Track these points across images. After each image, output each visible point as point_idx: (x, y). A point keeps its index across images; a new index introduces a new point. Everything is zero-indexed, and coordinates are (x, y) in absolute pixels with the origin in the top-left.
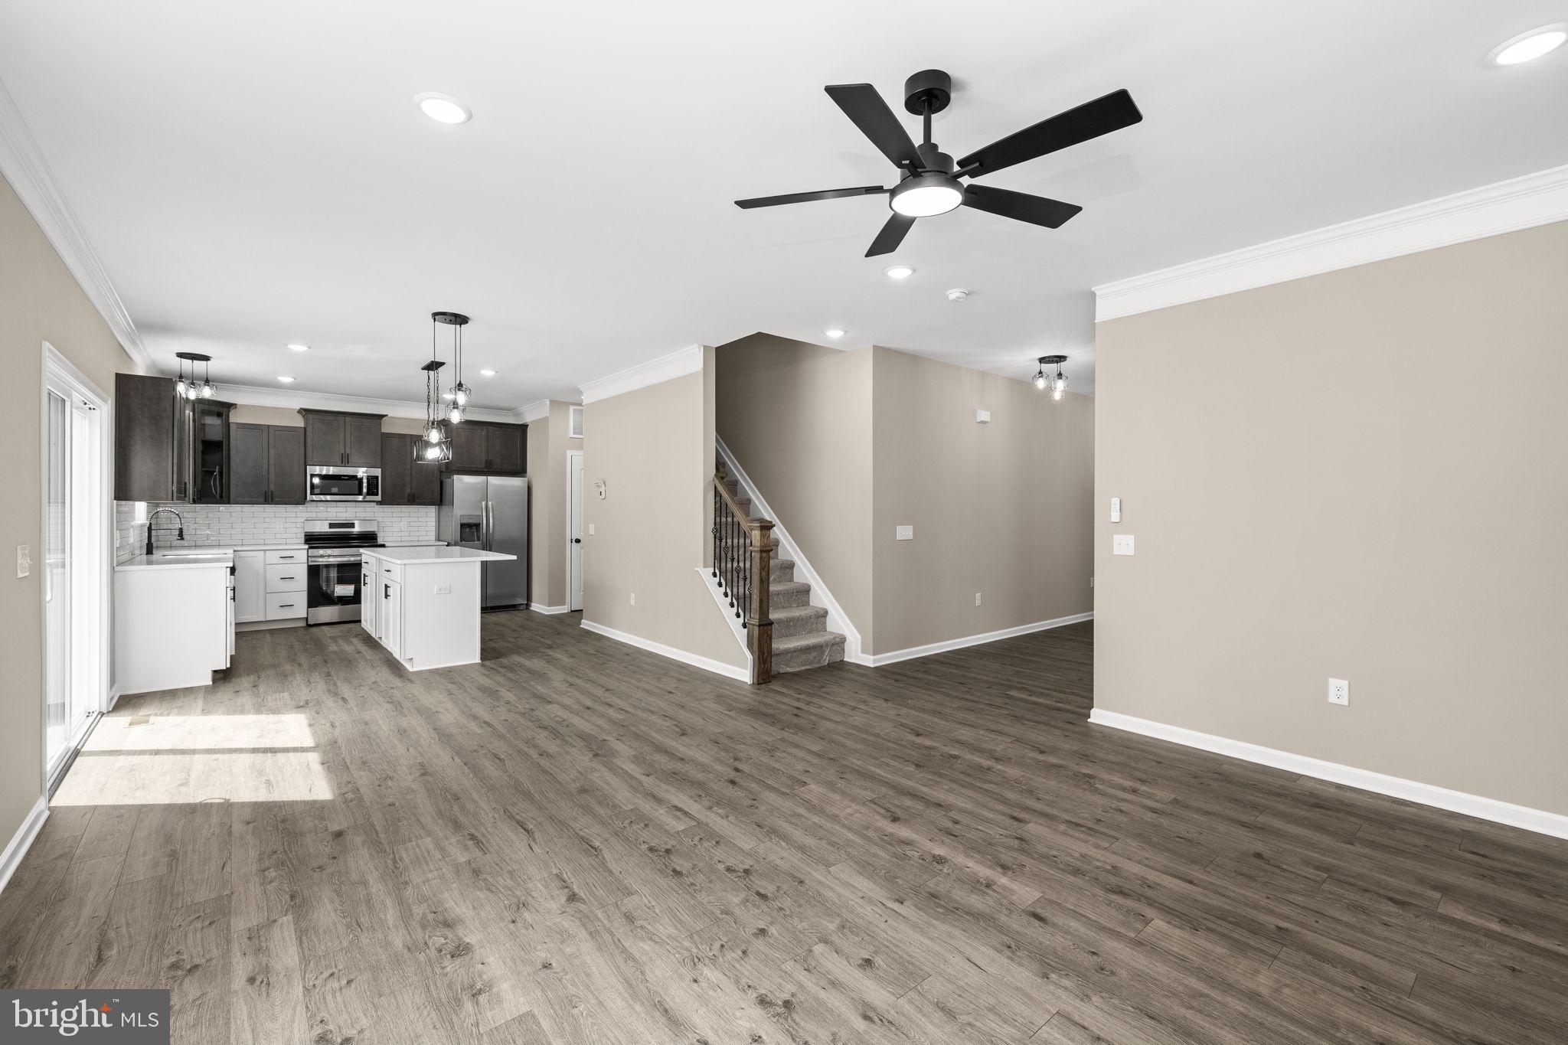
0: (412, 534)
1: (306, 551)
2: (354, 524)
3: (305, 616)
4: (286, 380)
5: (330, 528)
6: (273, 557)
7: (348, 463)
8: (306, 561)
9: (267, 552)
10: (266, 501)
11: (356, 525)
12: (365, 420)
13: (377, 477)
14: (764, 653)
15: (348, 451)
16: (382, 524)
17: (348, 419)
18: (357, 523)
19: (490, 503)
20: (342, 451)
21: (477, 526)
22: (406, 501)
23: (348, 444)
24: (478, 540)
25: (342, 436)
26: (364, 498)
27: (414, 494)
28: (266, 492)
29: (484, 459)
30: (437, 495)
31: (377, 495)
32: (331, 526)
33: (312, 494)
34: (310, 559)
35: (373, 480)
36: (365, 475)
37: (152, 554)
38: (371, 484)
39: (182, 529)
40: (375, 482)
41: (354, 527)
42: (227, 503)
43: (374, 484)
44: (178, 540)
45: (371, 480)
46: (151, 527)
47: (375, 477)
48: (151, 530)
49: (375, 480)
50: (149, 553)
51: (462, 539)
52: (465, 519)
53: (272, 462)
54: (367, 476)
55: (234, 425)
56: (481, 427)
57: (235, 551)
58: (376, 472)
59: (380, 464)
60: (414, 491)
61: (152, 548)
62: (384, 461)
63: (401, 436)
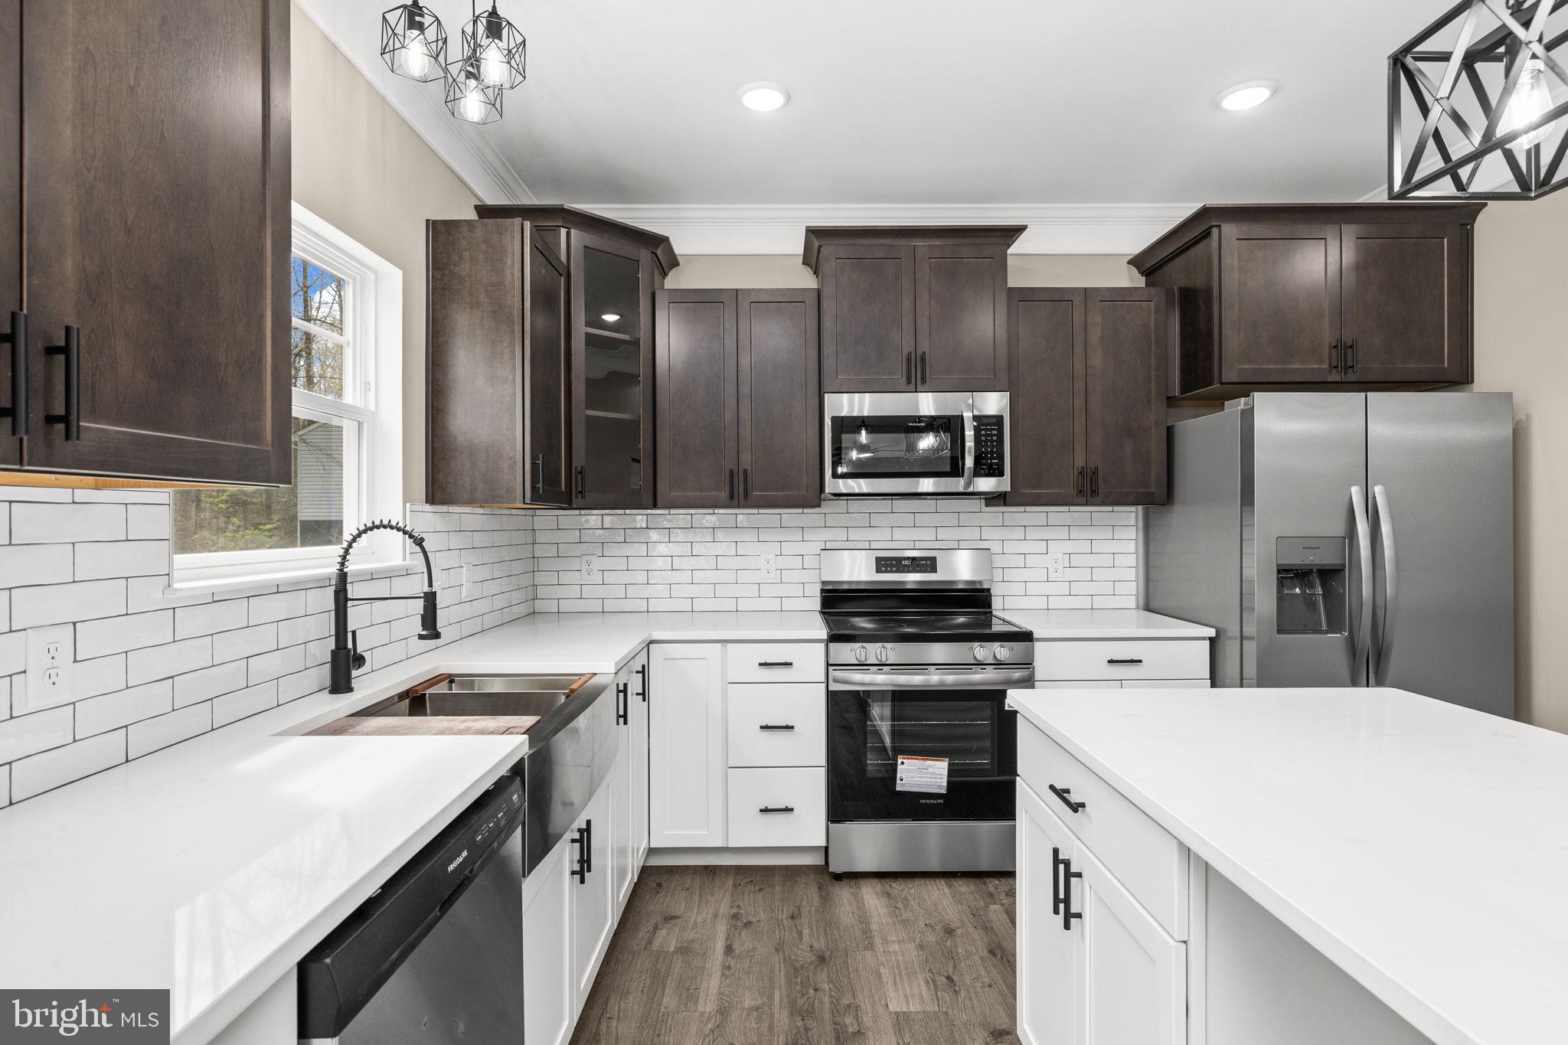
0: (1076, 588)
1: (823, 645)
2: (935, 560)
3: (823, 843)
5: (877, 571)
6: (745, 661)
7: (923, 380)
8: (823, 678)
9: (729, 646)
10: (732, 497)
11: (938, 566)
12: (964, 251)
13: (1000, 418)
15: (924, 346)
16: (999, 561)
17: (923, 250)
18: (940, 558)
19: (1378, 490)
20: (908, 346)
22: (1070, 491)
23: (923, 324)
24: (1334, 626)
25: (907, 304)
26: (969, 484)
27: (1095, 472)
28: (731, 471)
29: (1327, 337)
30: (1156, 472)
31: (1001, 474)
32: (883, 564)
33: (835, 475)
34: (833, 673)
35: (991, 430)
36: (971, 414)
37: (350, 689)
38: (986, 441)
39: (430, 599)
40: (995, 435)
41: (934, 570)
42: (655, 506)
43: (992, 441)
44: (421, 637)
45: (986, 430)
46: (346, 591)
47: (994, 420)
48: (347, 599)
49: (995, 429)
50: (340, 683)
51: (1278, 625)
52: (1294, 552)
53: (746, 388)
54: (975, 418)
55: (664, 296)
56: (1315, 229)
57: (650, 643)
58: (996, 404)
59: (1005, 384)
60: (1095, 461)
61: (345, 666)
62: (1012, 376)
63: (1060, 296)
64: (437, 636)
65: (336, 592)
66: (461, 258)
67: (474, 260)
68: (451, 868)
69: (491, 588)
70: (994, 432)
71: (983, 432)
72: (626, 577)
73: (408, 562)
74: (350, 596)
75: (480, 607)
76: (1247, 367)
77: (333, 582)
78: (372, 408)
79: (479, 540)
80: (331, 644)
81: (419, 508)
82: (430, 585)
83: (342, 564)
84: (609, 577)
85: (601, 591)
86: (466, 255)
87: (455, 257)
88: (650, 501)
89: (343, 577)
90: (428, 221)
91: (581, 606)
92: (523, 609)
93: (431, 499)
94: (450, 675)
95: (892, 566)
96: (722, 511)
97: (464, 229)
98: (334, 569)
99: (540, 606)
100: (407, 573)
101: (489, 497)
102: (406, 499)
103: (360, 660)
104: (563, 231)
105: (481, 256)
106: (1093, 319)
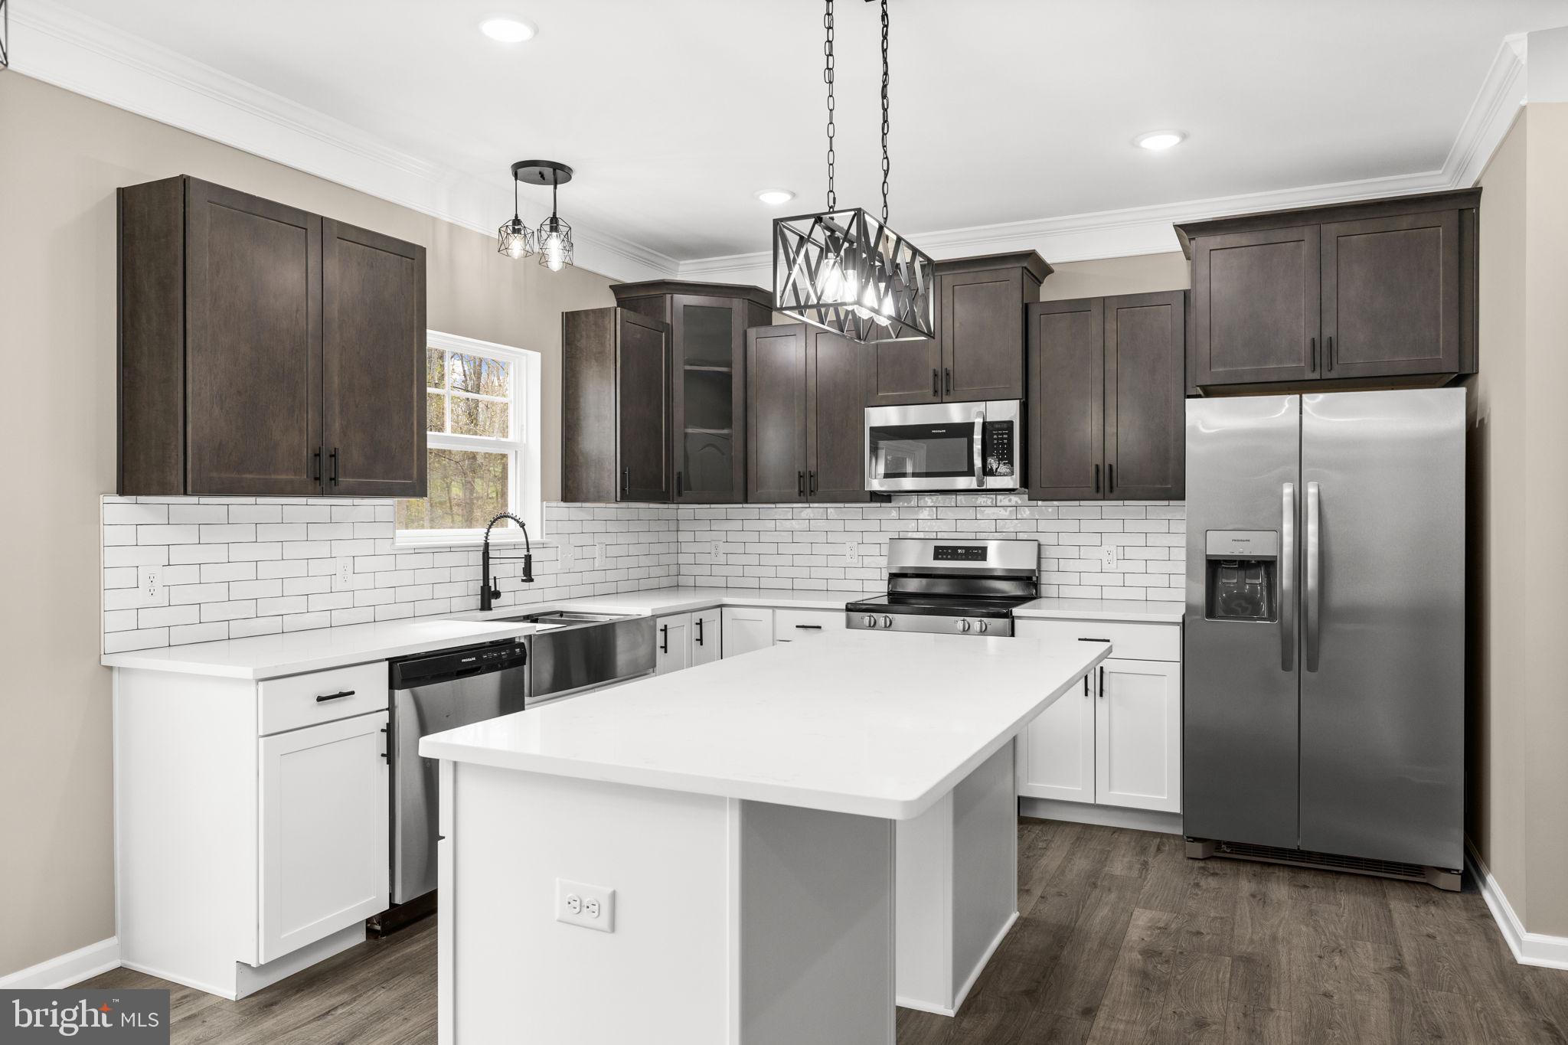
0: (1129, 580)
2: (984, 549)
5: (936, 558)
6: (789, 623)
9: (778, 611)
10: (800, 493)
11: (991, 553)
12: (984, 275)
13: (1011, 423)
16: (1047, 554)
17: (948, 280)
18: (992, 548)
19: (1312, 491)
20: (935, 364)
21: (1269, 565)
23: (948, 344)
24: (1272, 616)
26: (981, 482)
27: (1111, 470)
28: (799, 473)
29: (1306, 338)
31: (1011, 473)
32: (940, 553)
35: (1002, 434)
36: (981, 421)
37: (490, 609)
38: (998, 444)
39: (528, 559)
40: (1005, 439)
41: (984, 558)
42: (747, 502)
43: (1003, 444)
44: (523, 581)
45: (997, 434)
46: (488, 553)
47: (1005, 426)
48: (488, 558)
49: (1006, 434)
50: (485, 606)
51: (1211, 611)
52: (1223, 545)
53: (812, 404)
54: (984, 424)
55: (752, 333)
56: (1293, 233)
57: (721, 606)
58: (1007, 411)
59: (1019, 392)
60: (1111, 459)
61: (488, 596)
62: (1034, 383)
63: (1079, 307)
64: (532, 580)
65: (484, 553)
66: (581, 336)
67: (588, 337)
68: (464, 660)
69: (632, 562)
70: (1005, 436)
71: (995, 436)
72: (744, 560)
73: (545, 540)
74: (490, 556)
76: (1221, 370)
77: (482, 549)
78: (525, 441)
80: (481, 583)
81: (554, 504)
82: (528, 551)
83: (486, 538)
84: (732, 559)
85: (725, 570)
86: (584, 333)
87: (578, 336)
88: (741, 497)
89: (487, 545)
90: (563, 313)
91: (713, 582)
92: (665, 582)
93: (565, 499)
94: (562, 612)
95: (947, 554)
96: (816, 505)
97: (583, 316)
98: (482, 541)
99: (682, 580)
101: (596, 497)
102: (544, 498)
104: (668, 297)
105: (592, 334)
106: (1111, 326)
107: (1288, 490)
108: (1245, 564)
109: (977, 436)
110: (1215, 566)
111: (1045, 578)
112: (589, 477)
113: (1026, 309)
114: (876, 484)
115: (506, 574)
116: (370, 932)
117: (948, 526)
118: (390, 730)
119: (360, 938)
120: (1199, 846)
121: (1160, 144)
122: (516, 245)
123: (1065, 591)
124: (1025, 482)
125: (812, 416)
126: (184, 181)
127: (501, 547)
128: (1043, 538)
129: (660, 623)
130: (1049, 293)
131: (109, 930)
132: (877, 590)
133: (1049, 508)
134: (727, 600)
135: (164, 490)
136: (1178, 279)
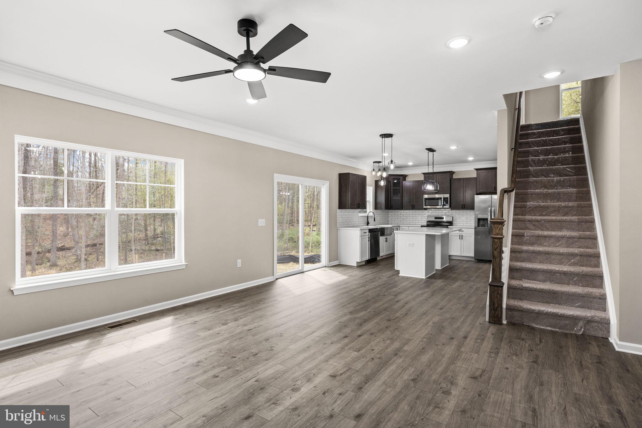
0: (468, 222)
2: (443, 218)
4: (410, 164)
5: (435, 219)
7: (438, 192)
9: (409, 227)
10: (413, 208)
11: (444, 218)
12: (444, 174)
13: (448, 198)
14: (494, 304)
16: (454, 218)
17: (438, 175)
18: (444, 217)
19: (493, 208)
21: (487, 219)
22: (461, 208)
24: (487, 226)
26: (443, 207)
27: (464, 205)
28: (412, 205)
31: (448, 205)
32: (436, 218)
37: (368, 226)
38: (446, 201)
39: (375, 218)
41: (443, 219)
42: (402, 209)
44: (374, 221)
45: (446, 199)
51: (478, 226)
52: (480, 216)
53: (414, 194)
54: (444, 198)
55: (404, 182)
56: (492, 171)
57: (399, 226)
58: (447, 196)
59: (449, 192)
60: (464, 203)
61: (368, 224)
62: (452, 191)
63: (459, 179)
65: (367, 217)
69: (382, 219)
72: (400, 219)
75: (381, 221)
76: (481, 190)
78: (370, 200)
79: (381, 214)
85: (397, 221)
87: (377, 184)
90: (375, 180)
92: (387, 223)
93: (375, 209)
97: (378, 181)
98: (367, 215)
99: (389, 223)
100: (373, 216)
101: (381, 209)
102: (373, 209)
103: (369, 223)
104: (390, 177)
106: (464, 182)
107: (490, 208)
108: (484, 219)
109: (442, 199)
110: (479, 220)
111: (453, 222)
112: (378, 206)
113: (451, 179)
114: (425, 207)
115: (371, 220)
116: (365, 263)
117: (437, 214)
118: (369, 238)
119: (364, 263)
120: (476, 260)
121: (471, 159)
122: (374, 173)
123: (457, 224)
124: (450, 207)
125: (414, 196)
126: (349, 173)
127: (370, 216)
128: (453, 216)
129: (393, 228)
130: (455, 177)
131: (338, 260)
132: (425, 224)
133: (454, 211)
134: (400, 225)
135: (345, 208)
136: (475, 175)
